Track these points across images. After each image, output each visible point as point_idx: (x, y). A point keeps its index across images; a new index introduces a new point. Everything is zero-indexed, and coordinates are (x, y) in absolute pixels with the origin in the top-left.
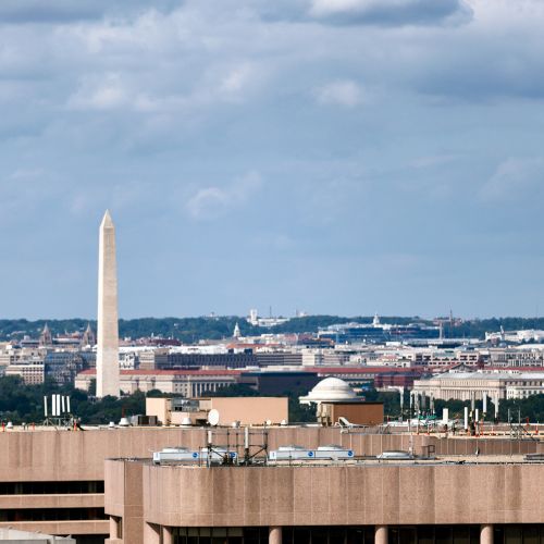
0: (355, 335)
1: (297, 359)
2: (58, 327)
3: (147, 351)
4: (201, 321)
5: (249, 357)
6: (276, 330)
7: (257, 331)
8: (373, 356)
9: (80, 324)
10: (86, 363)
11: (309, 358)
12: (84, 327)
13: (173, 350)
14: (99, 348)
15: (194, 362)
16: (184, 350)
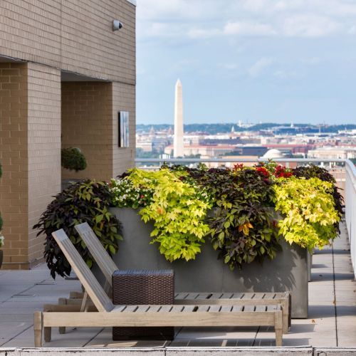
0: (283, 131)
1: (259, 141)
2: (158, 128)
3: (195, 138)
4: (218, 125)
5: (238, 140)
6: (250, 129)
7: (242, 130)
8: (291, 140)
9: (166, 126)
10: (169, 143)
11: (264, 141)
12: (168, 127)
13: (206, 137)
14: (175, 137)
15: (214, 142)
16: (211, 137)
